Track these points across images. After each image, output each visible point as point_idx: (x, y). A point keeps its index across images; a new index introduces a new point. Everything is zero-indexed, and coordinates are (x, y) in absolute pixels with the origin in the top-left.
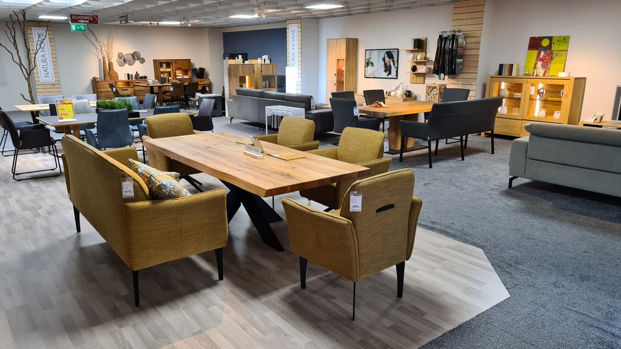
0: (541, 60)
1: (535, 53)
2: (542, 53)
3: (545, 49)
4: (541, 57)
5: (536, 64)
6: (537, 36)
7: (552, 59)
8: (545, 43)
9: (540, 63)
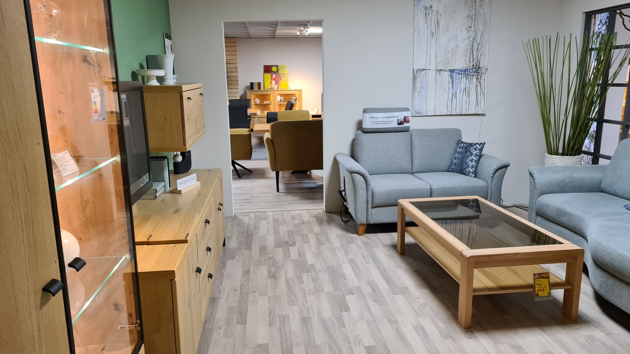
0: (274, 79)
1: (269, 75)
2: (274, 75)
3: (275, 73)
4: (273, 77)
5: (271, 82)
6: (268, 64)
7: (280, 79)
8: (274, 69)
9: (274, 82)
